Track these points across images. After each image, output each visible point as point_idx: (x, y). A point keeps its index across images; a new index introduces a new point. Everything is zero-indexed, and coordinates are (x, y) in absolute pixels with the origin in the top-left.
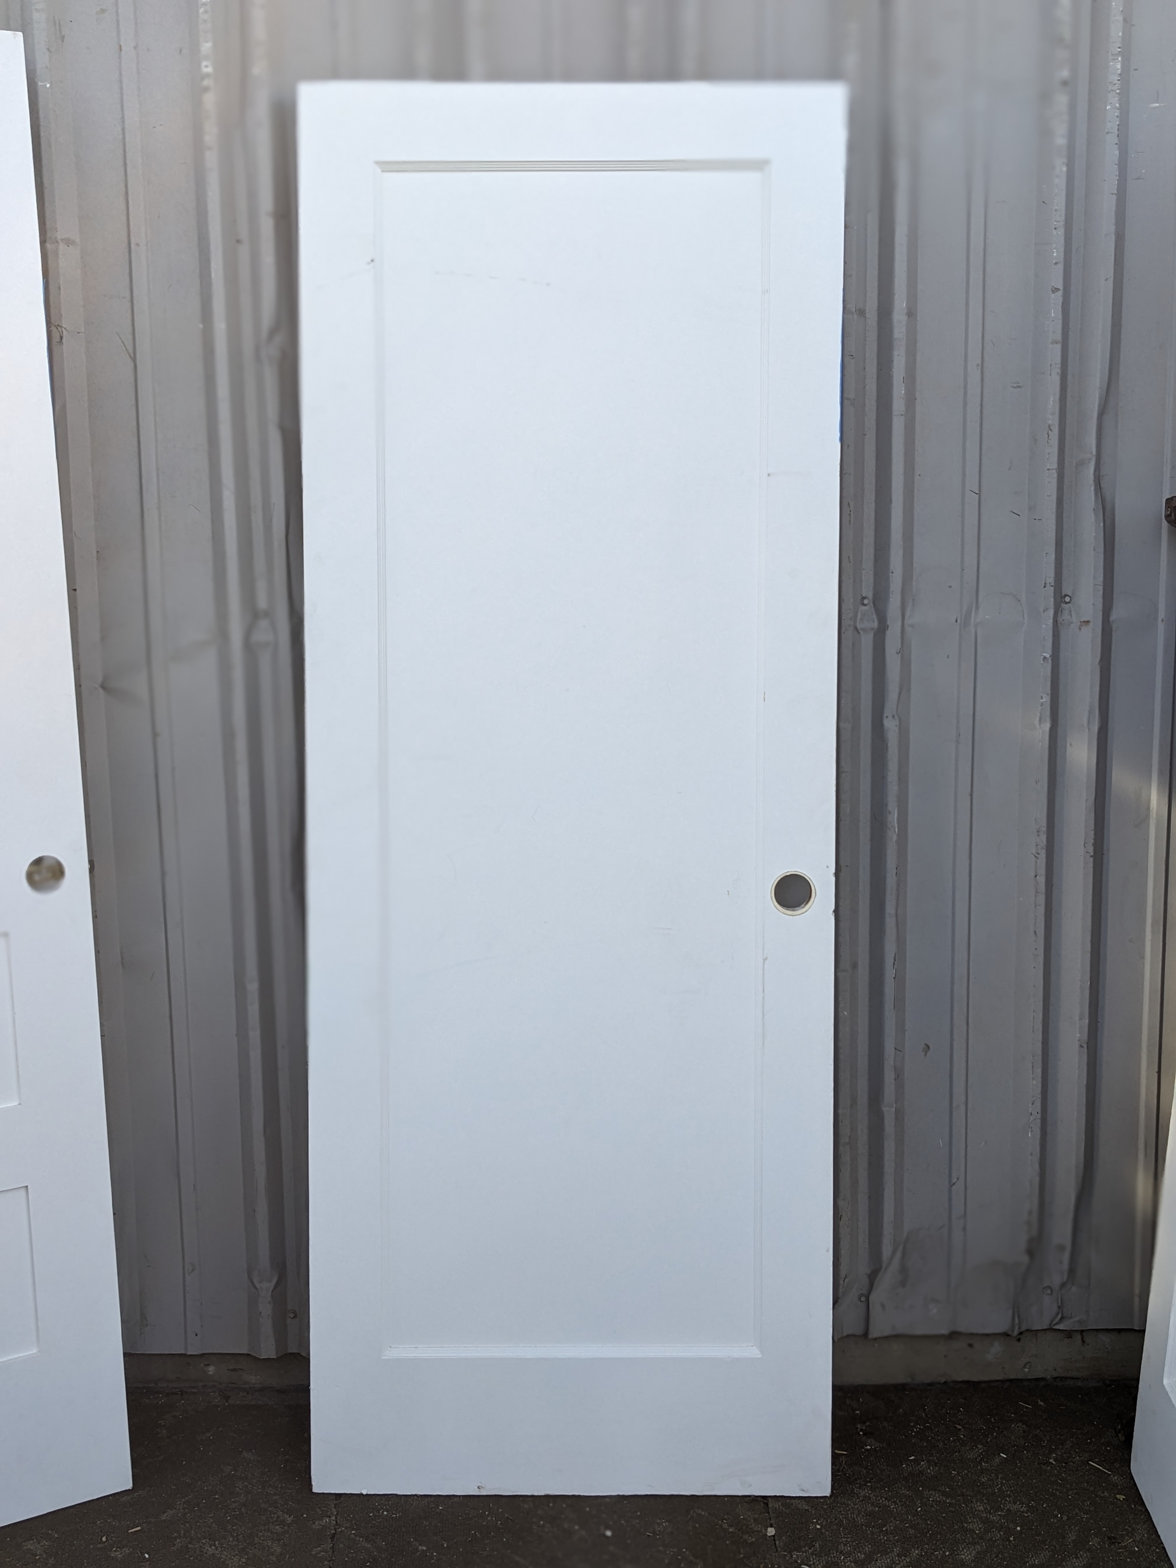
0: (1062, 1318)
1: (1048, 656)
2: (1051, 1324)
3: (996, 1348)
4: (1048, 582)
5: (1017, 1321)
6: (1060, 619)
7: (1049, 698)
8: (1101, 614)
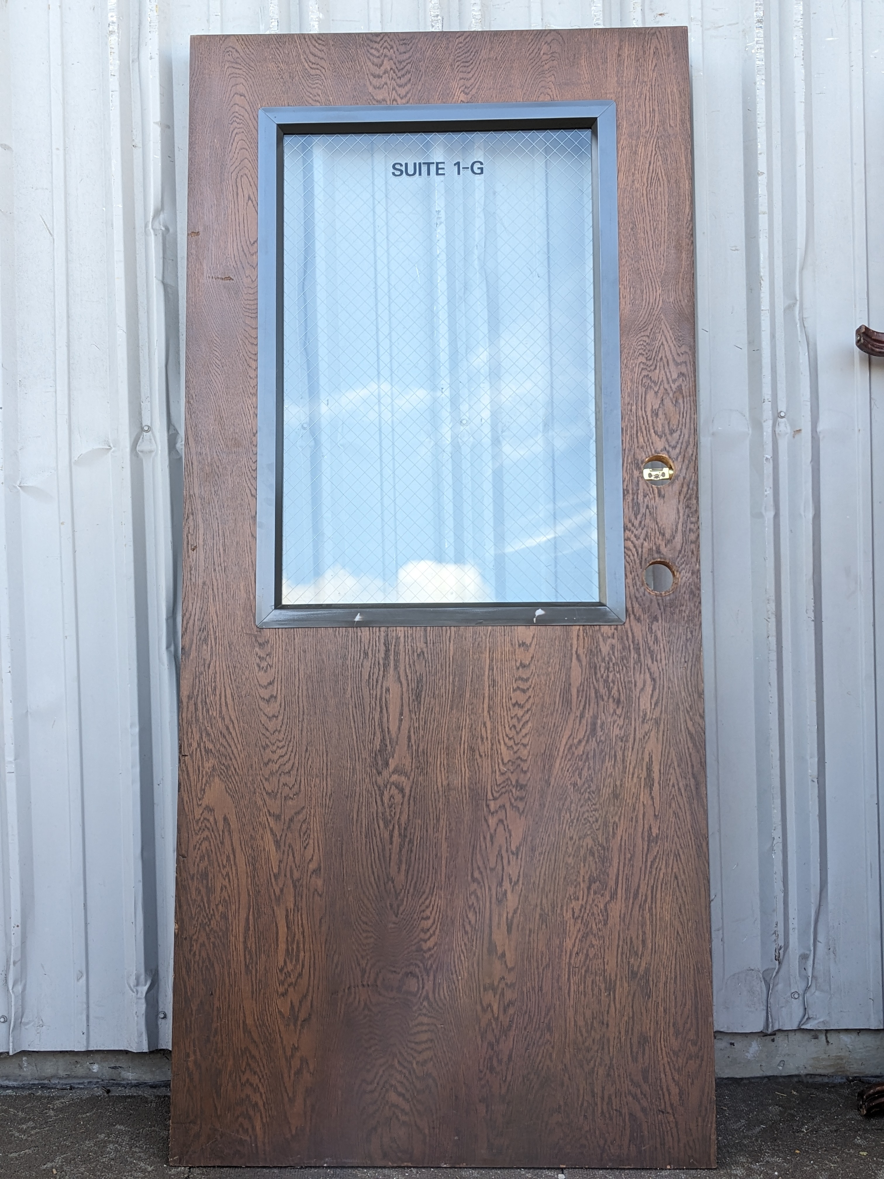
0: (809, 1018)
1: (769, 457)
2: (799, 1024)
3: (755, 1047)
4: (766, 398)
5: (770, 1020)
6: (777, 430)
7: (772, 490)
8: (810, 423)
